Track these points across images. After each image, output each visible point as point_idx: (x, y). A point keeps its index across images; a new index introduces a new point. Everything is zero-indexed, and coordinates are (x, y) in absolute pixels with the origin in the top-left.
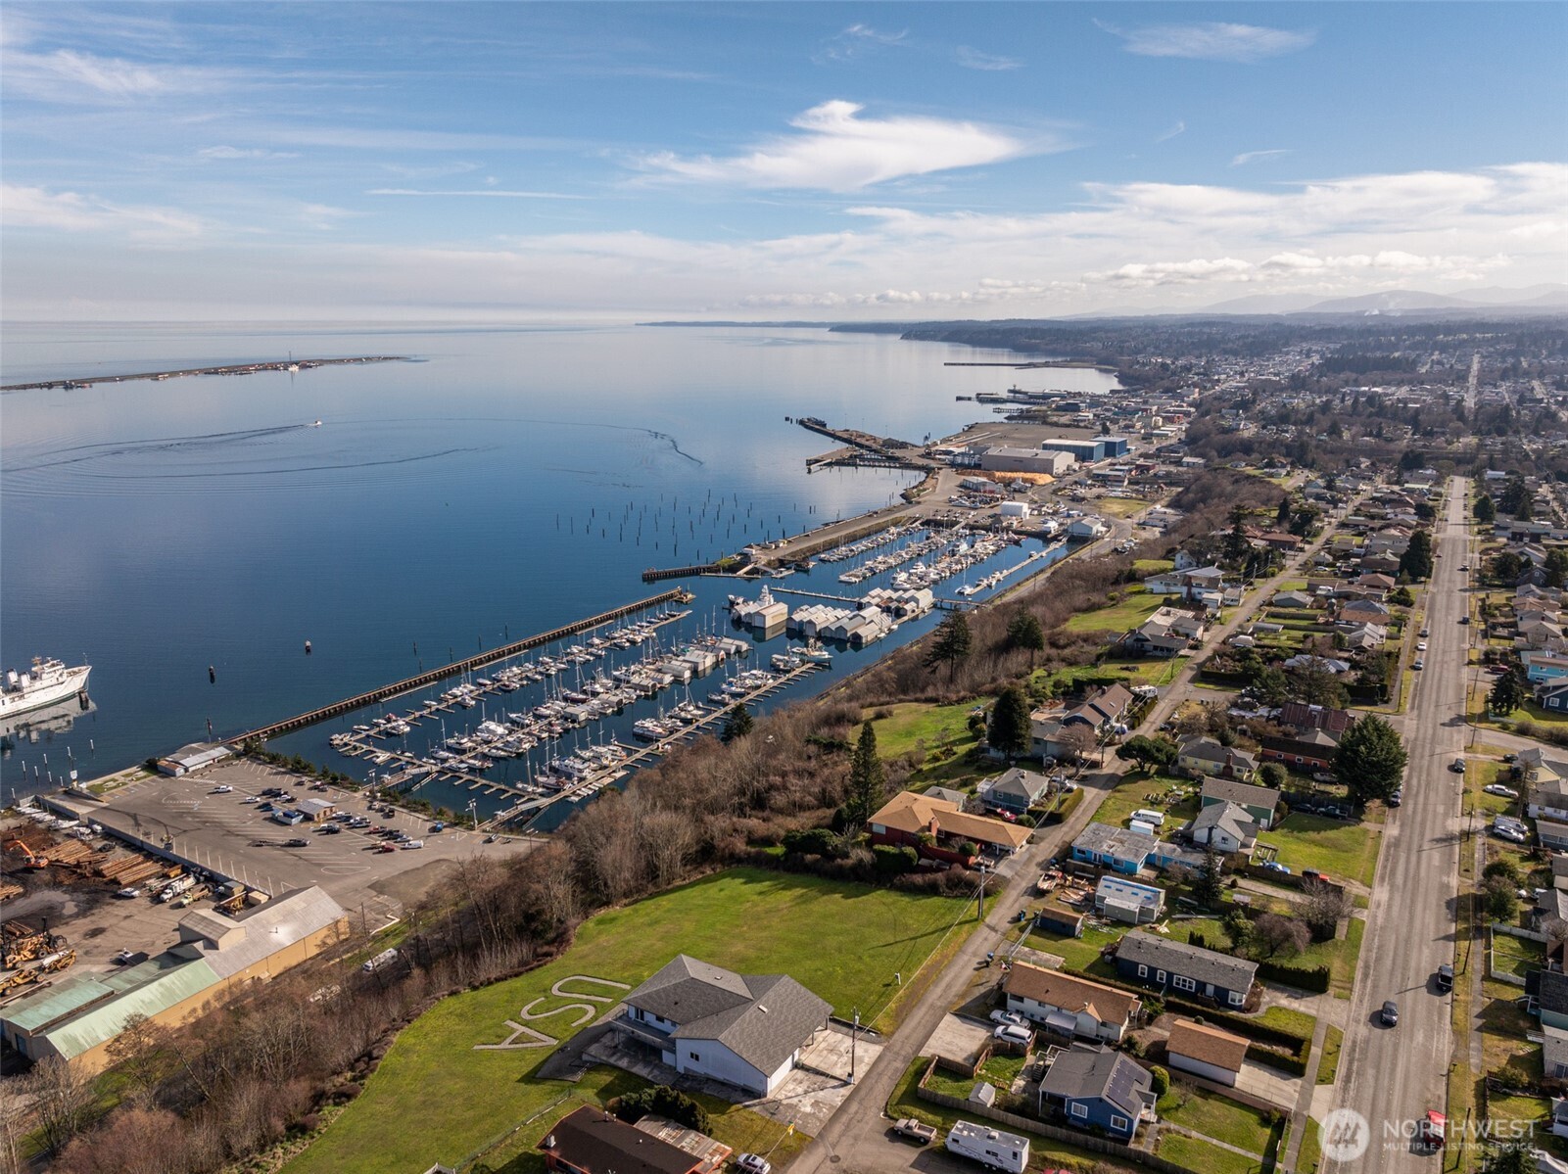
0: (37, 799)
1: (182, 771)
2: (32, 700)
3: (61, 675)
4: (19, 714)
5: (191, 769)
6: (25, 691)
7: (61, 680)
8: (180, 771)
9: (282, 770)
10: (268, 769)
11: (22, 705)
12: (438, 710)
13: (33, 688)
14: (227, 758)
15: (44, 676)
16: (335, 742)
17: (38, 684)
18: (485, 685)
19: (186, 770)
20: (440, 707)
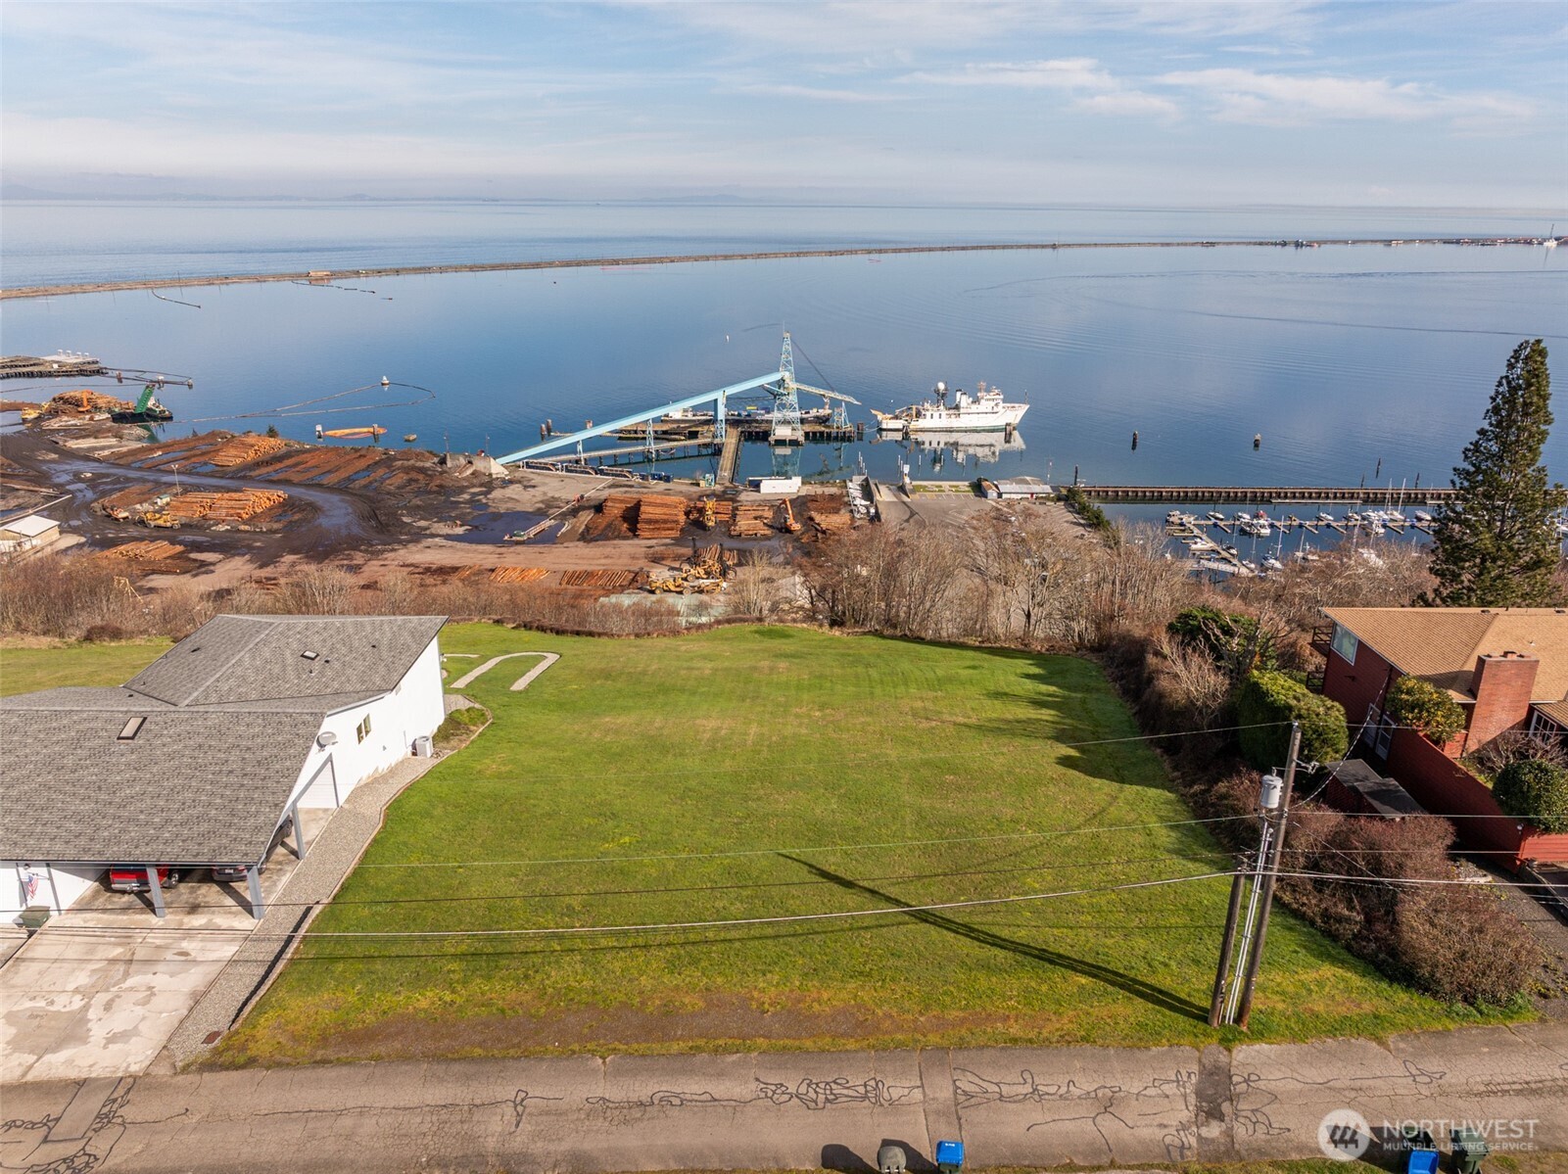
0: (866, 480)
1: (995, 495)
2: (964, 421)
3: (997, 405)
4: (950, 431)
5: (1004, 496)
6: (962, 411)
7: (995, 410)
8: (992, 494)
9: (1082, 521)
10: (1071, 517)
11: (955, 423)
12: (1328, 526)
13: (970, 411)
14: (1048, 498)
15: (983, 401)
16: (1171, 519)
17: (974, 408)
18: (1420, 519)
19: (1000, 495)
20: (1334, 524)
